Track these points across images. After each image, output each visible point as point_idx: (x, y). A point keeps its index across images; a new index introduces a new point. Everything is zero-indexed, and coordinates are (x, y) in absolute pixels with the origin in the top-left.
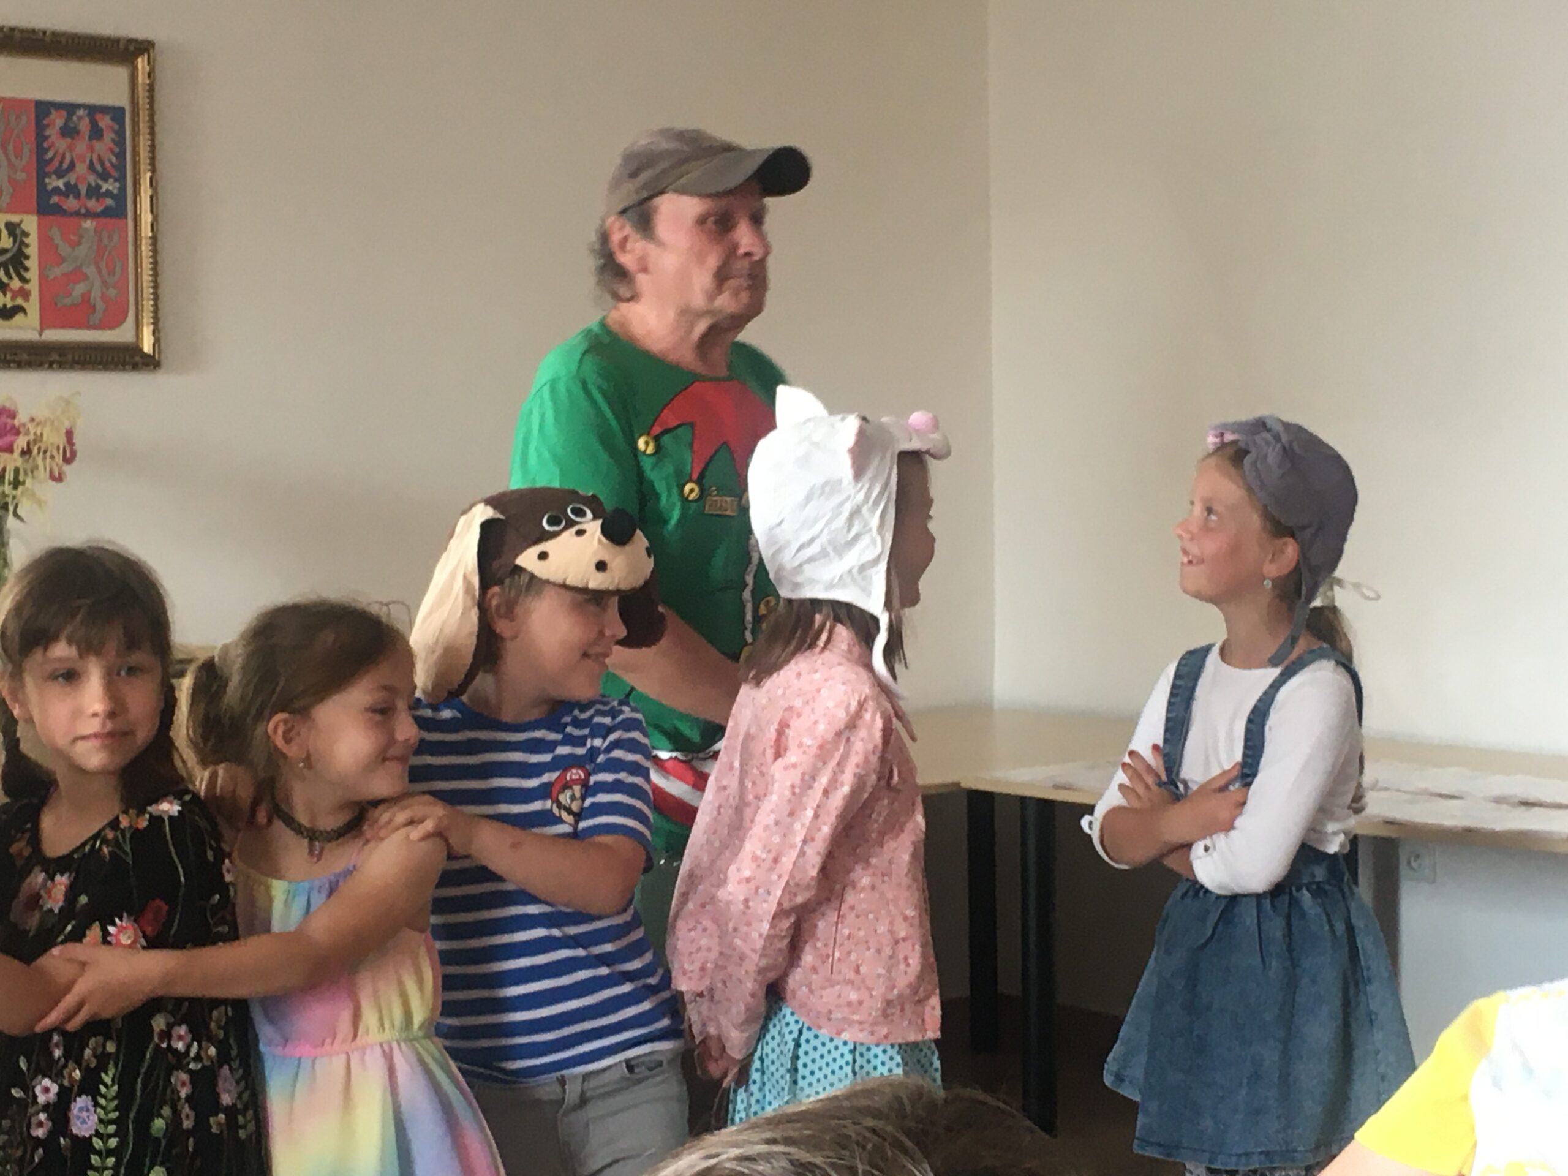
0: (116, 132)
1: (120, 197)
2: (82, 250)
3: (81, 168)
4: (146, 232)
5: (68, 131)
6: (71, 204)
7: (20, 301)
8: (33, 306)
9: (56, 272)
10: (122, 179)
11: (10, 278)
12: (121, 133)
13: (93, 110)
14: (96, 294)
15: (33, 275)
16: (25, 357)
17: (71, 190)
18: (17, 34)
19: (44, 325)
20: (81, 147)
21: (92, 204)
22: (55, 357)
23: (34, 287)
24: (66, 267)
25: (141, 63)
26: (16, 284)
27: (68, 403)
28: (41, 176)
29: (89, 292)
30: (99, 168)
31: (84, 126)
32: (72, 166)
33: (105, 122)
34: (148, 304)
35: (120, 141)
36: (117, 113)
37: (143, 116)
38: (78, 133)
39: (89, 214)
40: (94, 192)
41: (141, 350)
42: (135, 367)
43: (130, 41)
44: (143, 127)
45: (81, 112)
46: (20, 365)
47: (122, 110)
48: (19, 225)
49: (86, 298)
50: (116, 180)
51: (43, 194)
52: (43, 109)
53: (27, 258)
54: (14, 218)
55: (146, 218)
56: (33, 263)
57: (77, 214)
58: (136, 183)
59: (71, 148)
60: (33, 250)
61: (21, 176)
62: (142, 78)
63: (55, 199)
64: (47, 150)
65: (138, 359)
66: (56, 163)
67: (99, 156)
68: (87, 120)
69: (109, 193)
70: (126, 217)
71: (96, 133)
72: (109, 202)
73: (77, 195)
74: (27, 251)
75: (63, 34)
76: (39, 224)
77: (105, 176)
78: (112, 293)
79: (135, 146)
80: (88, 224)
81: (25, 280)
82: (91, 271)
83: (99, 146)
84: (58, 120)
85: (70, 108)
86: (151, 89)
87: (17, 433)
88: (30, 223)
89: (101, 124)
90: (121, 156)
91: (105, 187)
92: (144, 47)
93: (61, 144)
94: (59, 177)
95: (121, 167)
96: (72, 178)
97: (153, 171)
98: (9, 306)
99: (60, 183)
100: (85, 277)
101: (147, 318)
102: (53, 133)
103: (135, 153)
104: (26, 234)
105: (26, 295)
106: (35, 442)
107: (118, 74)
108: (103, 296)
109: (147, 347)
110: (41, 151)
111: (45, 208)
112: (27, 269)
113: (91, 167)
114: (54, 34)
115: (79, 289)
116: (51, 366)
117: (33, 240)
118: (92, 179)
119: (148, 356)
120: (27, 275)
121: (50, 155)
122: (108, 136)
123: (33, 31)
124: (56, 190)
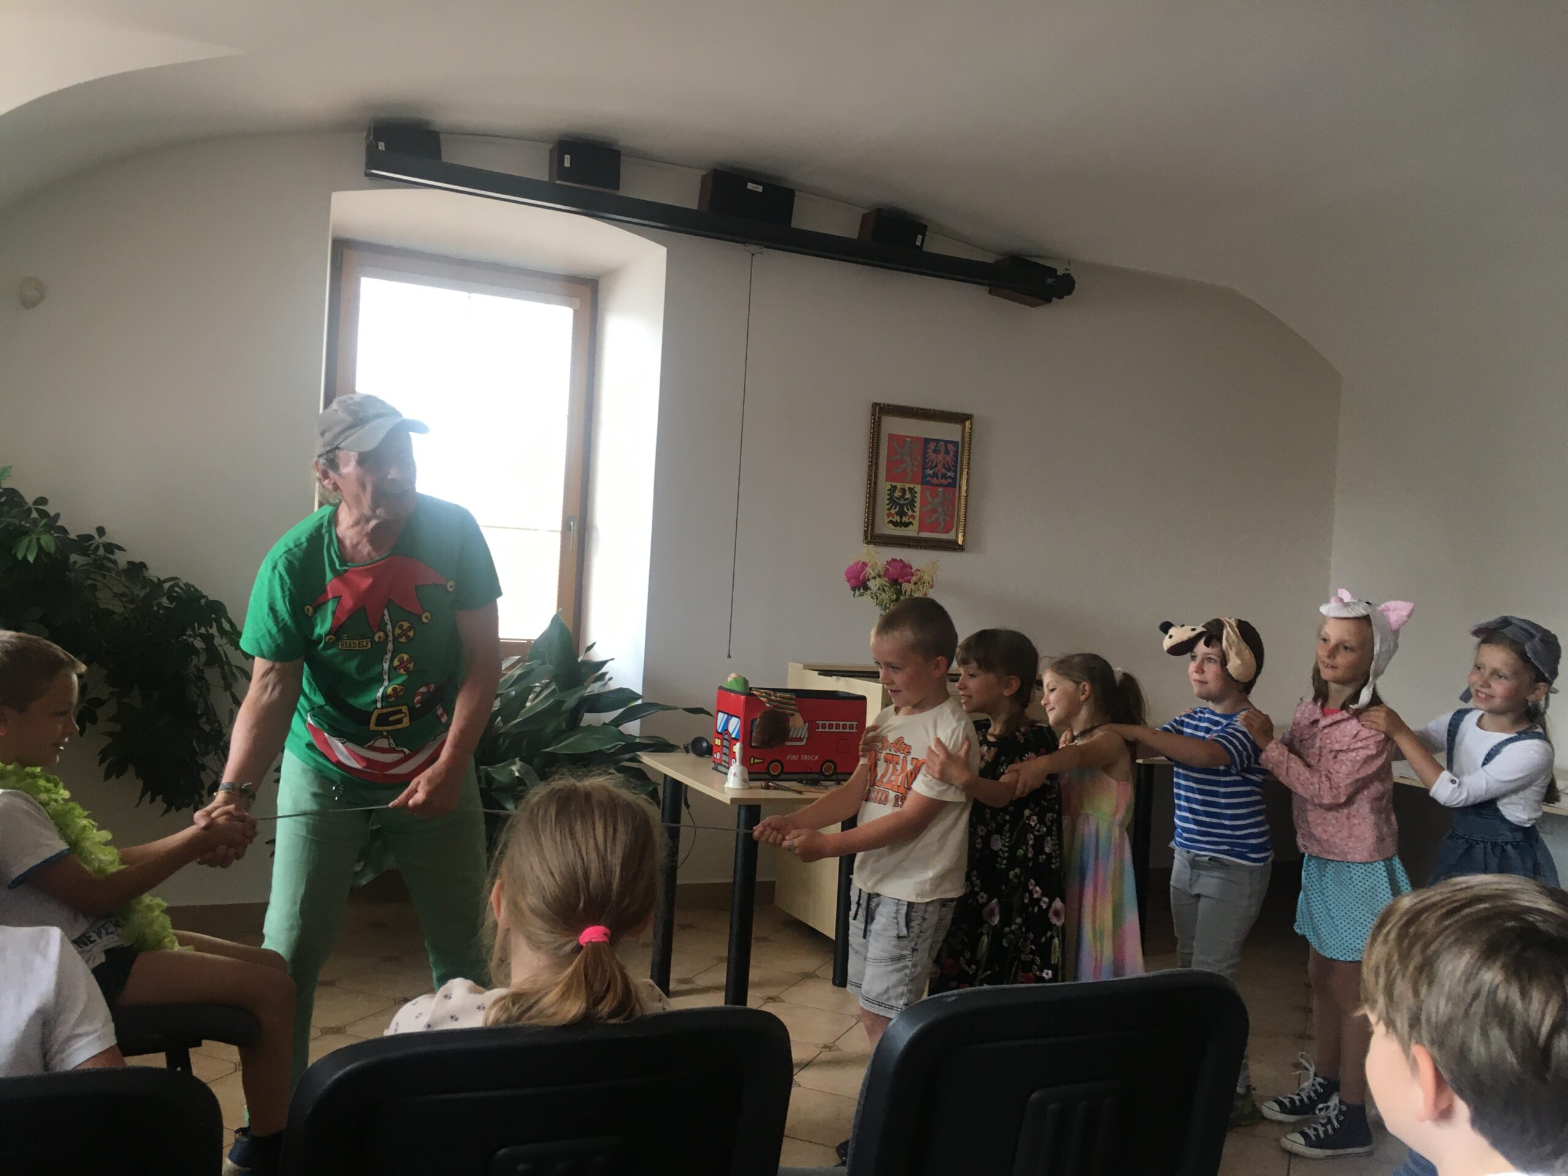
0: (954, 452)
1: (954, 479)
2: (936, 500)
3: (940, 466)
4: (964, 494)
5: (936, 451)
6: (935, 481)
7: (911, 520)
8: (916, 523)
9: (925, 509)
10: (955, 472)
11: (908, 510)
12: (957, 452)
13: (947, 442)
14: (941, 519)
15: (917, 509)
16: (911, 543)
17: (935, 475)
18: (920, 411)
19: (919, 531)
20: (940, 457)
21: (943, 481)
22: (923, 544)
23: (917, 515)
24: (929, 507)
25: (968, 423)
26: (910, 513)
27: (934, 564)
28: (924, 468)
29: (938, 518)
30: (947, 466)
31: (942, 449)
32: (936, 466)
33: (951, 447)
34: (962, 524)
35: (956, 456)
36: (955, 444)
37: (966, 446)
38: (940, 451)
39: (941, 485)
40: (944, 476)
41: (957, 543)
42: (954, 550)
43: (964, 414)
44: (966, 449)
45: (942, 443)
46: (909, 546)
47: (958, 442)
48: (913, 489)
49: (937, 519)
50: (954, 471)
51: (924, 476)
52: (927, 441)
53: (916, 502)
54: (912, 486)
55: (964, 488)
56: (917, 505)
57: (936, 485)
58: (961, 473)
59: (937, 458)
60: (918, 500)
61: (915, 469)
62: (967, 430)
63: (928, 479)
64: (926, 458)
65: (956, 547)
66: (930, 463)
67: (948, 463)
68: (944, 447)
69: (950, 476)
70: (955, 487)
71: (947, 452)
72: (950, 480)
73: (937, 478)
74: (916, 500)
75: (938, 411)
76: (922, 490)
77: (949, 470)
78: (948, 518)
79: (962, 458)
80: (941, 489)
81: (914, 512)
82: (940, 509)
83: (948, 458)
84: (932, 446)
85: (937, 441)
86: (971, 435)
87: (912, 575)
88: (918, 488)
89: (949, 449)
90: (956, 462)
91: (949, 474)
92: (969, 417)
93: (932, 456)
94: (931, 470)
95: (955, 467)
96: (936, 470)
97: (968, 468)
98: (907, 521)
99: (931, 472)
100: (937, 511)
101: (961, 530)
102: (930, 451)
103: (962, 461)
104: (916, 493)
105: (913, 517)
106: (920, 579)
107: (958, 427)
108: (944, 520)
109: (960, 542)
110: (925, 458)
111: (924, 482)
112: (915, 507)
113: (944, 466)
114: (934, 411)
115: (935, 516)
116: (921, 548)
117: (918, 495)
118: (944, 471)
119: (960, 545)
120: (915, 509)
121: (927, 461)
122: (952, 453)
123: (926, 410)
124: (929, 475)
